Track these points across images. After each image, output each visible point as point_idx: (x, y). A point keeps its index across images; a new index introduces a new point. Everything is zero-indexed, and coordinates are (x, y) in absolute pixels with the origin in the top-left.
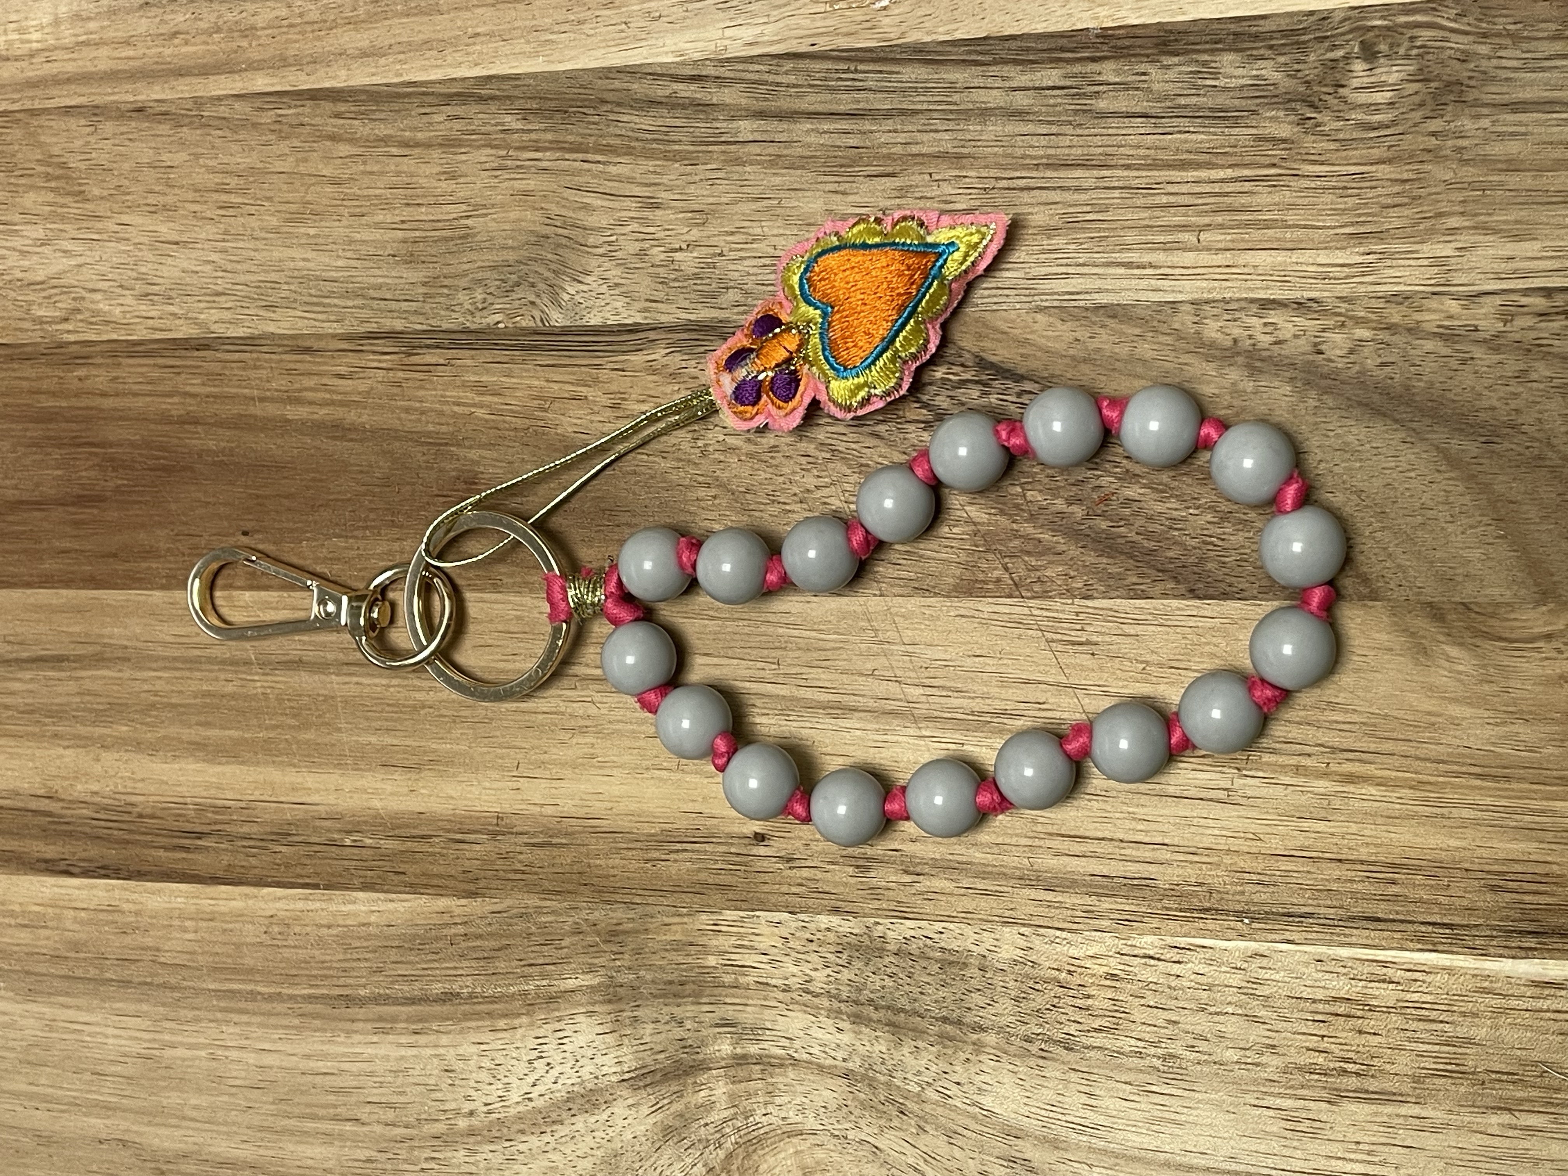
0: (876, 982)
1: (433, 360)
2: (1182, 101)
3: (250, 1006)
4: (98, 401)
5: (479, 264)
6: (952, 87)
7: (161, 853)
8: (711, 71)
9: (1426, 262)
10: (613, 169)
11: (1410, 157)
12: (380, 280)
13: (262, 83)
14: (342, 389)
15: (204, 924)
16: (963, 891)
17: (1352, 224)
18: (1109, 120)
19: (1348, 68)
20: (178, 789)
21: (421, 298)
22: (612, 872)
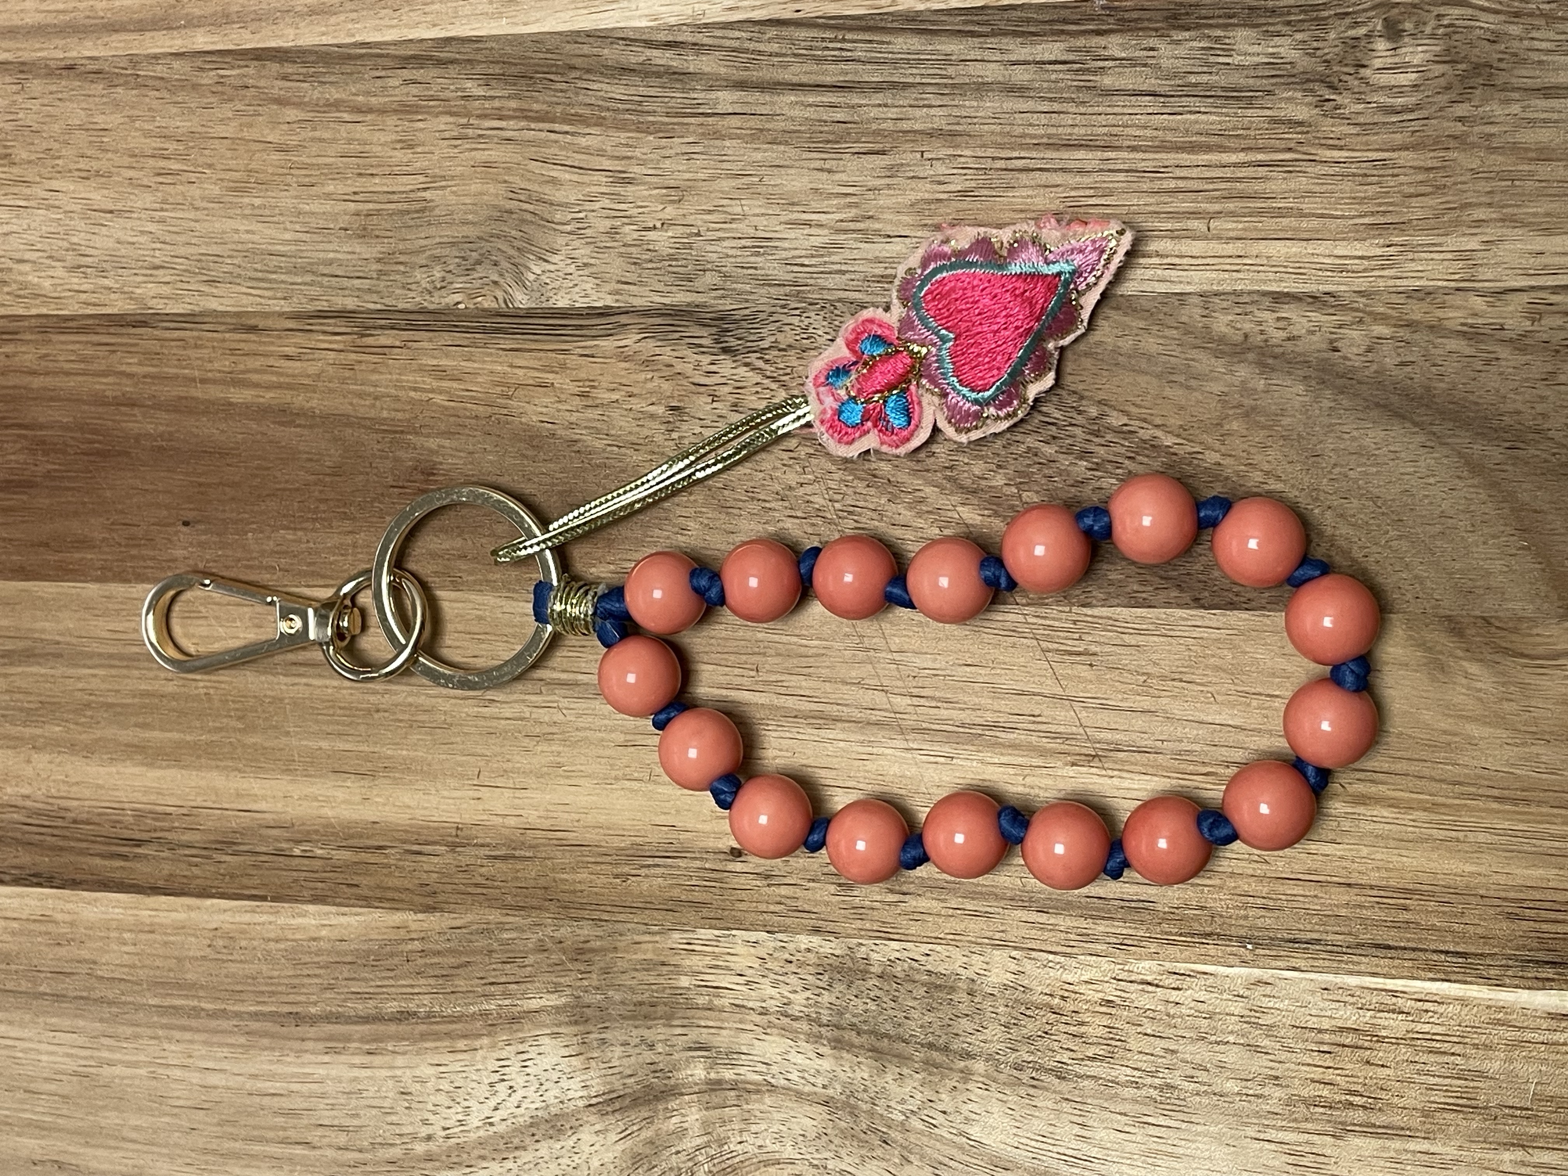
0: (858, 1005)
1: (388, 342)
2: (1193, 79)
3: (194, 1023)
4: (26, 380)
5: (438, 240)
6: (947, 60)
7: (98, 861)
8: (687, 37)
9: (1449, 256)
10: (583, 141)
11: (1436, 143)
12: (331, 255)
13: (202, 40)
14: (290, 371)
15: (143, 937)
16: (951, 912)
17: (1373, 214)
18: (1115, 98)
19: (1370, 46)
20: (117, 793)
21: (375, 276)
22: (579, 887)
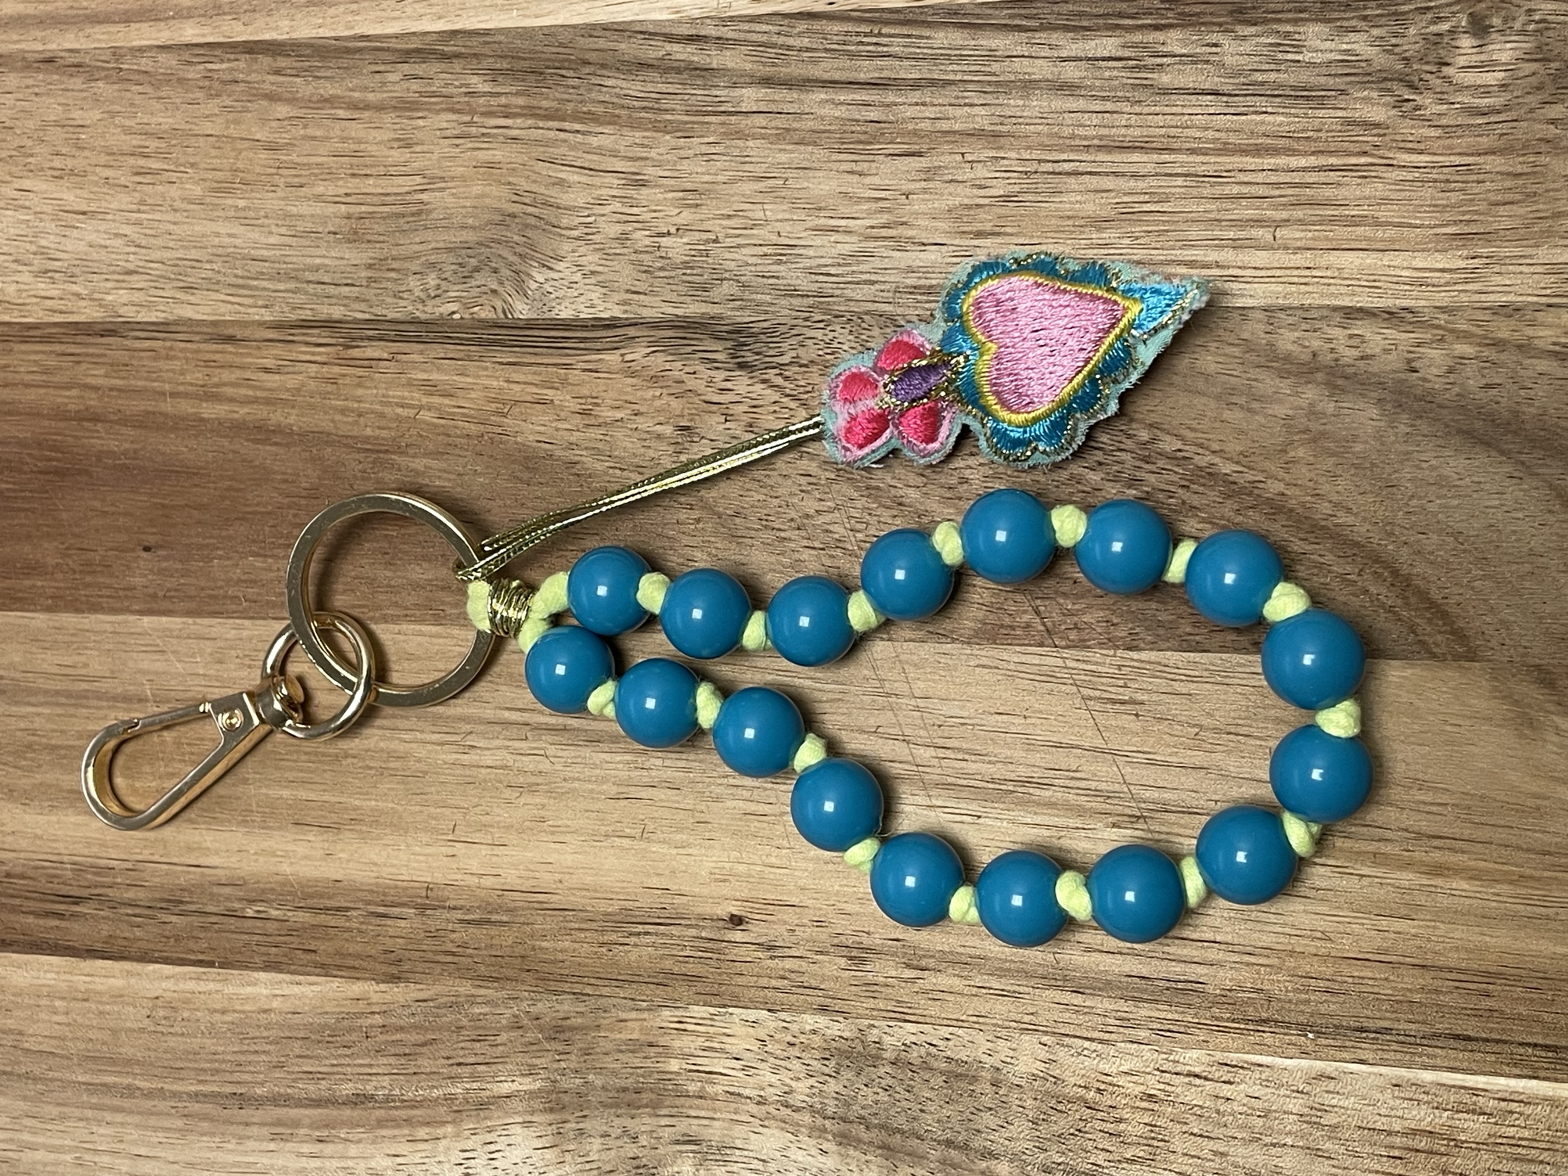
0: (868, 1096)
1: (376, 355)
2: (1259, 77)
3: (126, 1103)
5: (433, 245)
6: (991, 56)
7: (31, 919)
8: (711, 31)
9: (1540, 269)
10: (594, 141)
11: (1524, 147)
12: (318, 261)
13: (191, 33)
14: (269, 385)
15: (76, 1005)
16: (974, 991)
17: (1455, 222)
18: (1173, 97)
19: (1454, 43)
20: (54, 845)
21: (365, 283)
22: (560, 956)
